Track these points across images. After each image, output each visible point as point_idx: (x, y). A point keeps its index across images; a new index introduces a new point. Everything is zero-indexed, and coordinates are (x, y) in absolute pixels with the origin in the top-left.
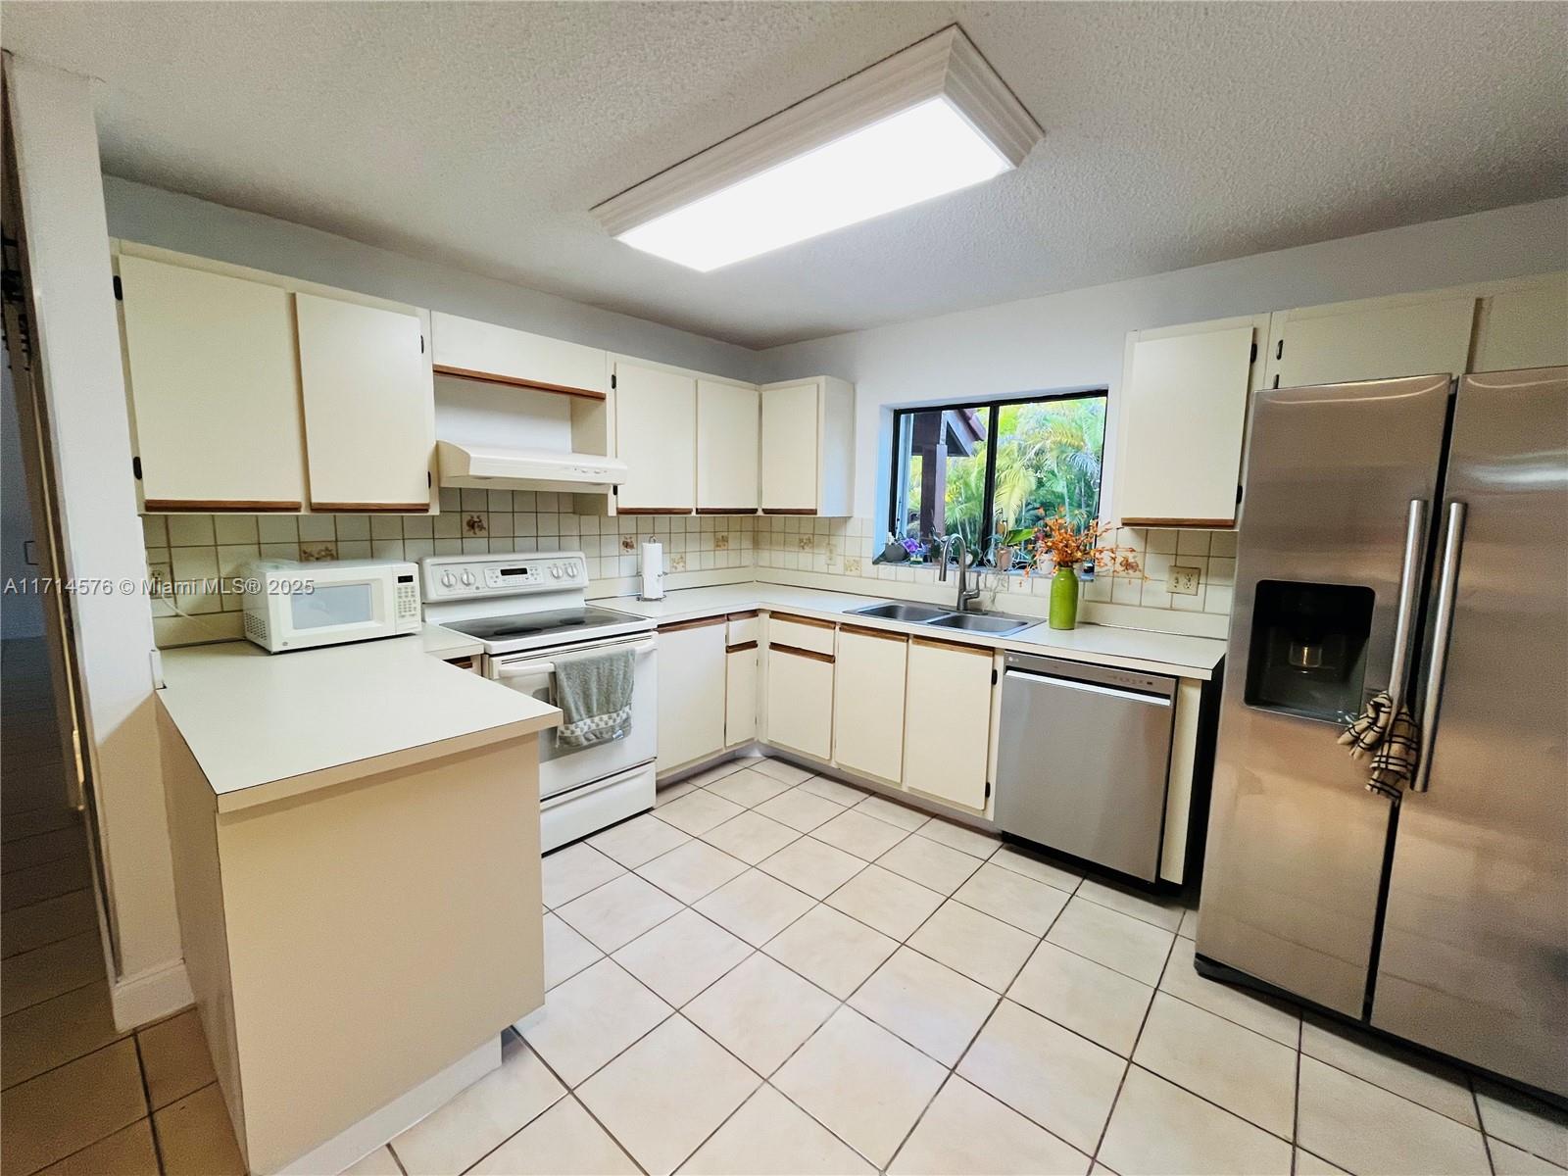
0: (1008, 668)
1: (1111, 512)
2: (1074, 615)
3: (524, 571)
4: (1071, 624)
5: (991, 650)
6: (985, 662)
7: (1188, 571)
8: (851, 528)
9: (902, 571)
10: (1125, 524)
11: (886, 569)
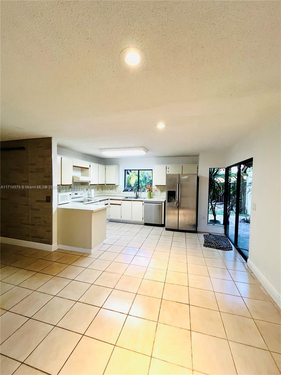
0: (145, 203)
1: (154, 184)
2: (151, 197)
3: (77, 194)
4: (151, 198)
5: (142, 201)
6: (142, 202)
7: (162, 191)
8: (119, 187)
9: (127, 192)
10: (156, 186)
11: (125, 192)
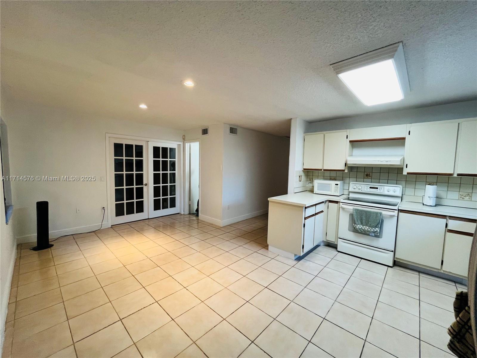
3: (377, 188)
